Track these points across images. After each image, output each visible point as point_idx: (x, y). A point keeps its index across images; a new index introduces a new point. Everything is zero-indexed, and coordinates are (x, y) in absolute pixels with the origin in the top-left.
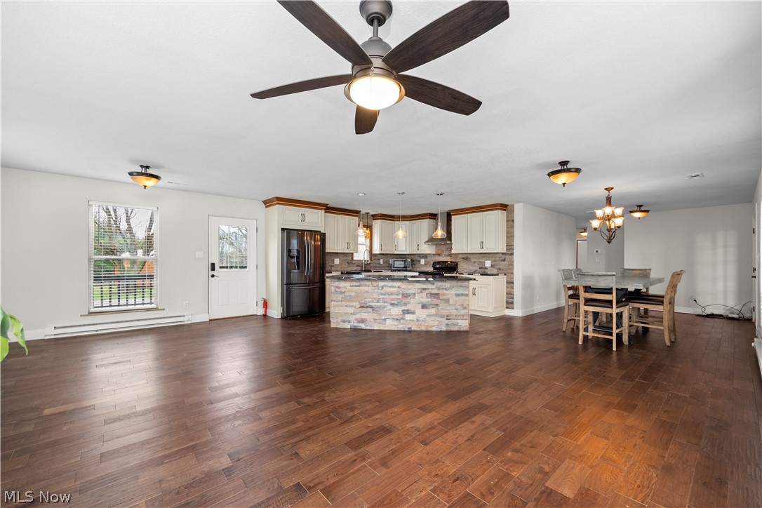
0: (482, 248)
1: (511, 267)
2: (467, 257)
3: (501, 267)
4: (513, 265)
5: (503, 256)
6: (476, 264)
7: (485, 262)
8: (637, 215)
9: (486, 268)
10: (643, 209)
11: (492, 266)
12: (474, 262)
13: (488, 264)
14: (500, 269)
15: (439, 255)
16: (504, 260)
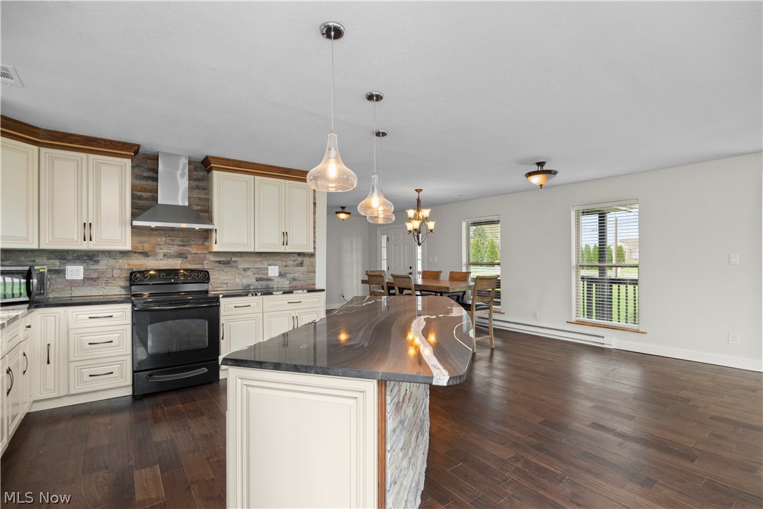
0: (285, 243)
1: (312, 275)
2: (228, 259)
3: (296, 275)
4: (314, 272)
5: (300, 259)
6: (250, 273)
7: (267, 269)
8: (342, 216)
9: (269, 279)
10: (346, 210)
11: (281, 275)
12: (245, 270)
13: (273, 271)
14: (294, 279)
15: (145, 254)
16: (301, 264)
